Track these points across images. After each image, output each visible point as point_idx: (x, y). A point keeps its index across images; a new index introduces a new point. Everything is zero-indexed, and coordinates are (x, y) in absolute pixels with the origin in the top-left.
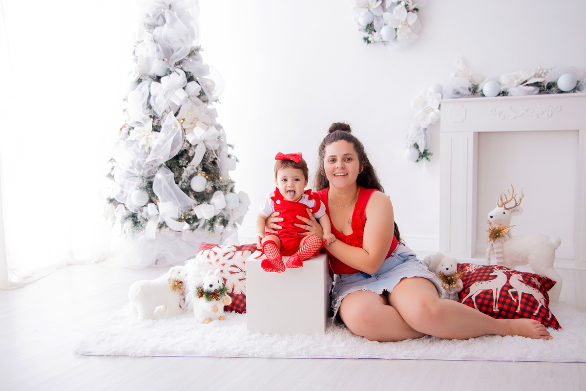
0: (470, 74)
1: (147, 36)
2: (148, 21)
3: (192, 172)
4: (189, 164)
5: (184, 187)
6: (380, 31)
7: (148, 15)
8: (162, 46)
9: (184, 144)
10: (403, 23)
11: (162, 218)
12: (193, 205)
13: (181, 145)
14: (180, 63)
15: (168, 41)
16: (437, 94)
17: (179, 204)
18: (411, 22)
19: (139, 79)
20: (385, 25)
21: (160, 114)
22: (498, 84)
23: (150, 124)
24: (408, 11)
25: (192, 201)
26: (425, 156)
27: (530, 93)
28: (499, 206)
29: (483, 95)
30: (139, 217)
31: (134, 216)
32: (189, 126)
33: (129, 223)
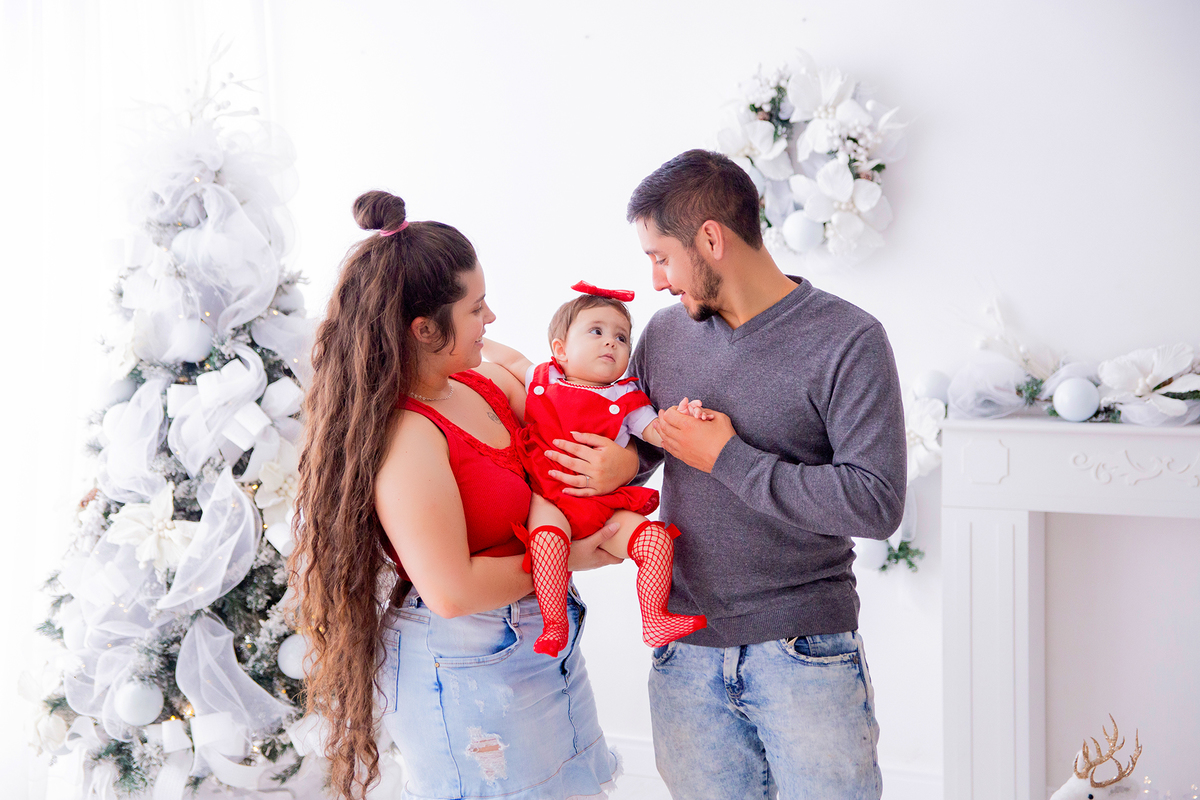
0: (1022, 349)
1: (158, 260)
2: (156, 214)
3: (284, 629)
4: (273, 607)
5: (261, 672)
6: (781, 225)
7: (157, 198)
8: (199, 286)
9: (260, 552)
10: (843, 207)
11: (201, 757)
12: (284, 717)
13: (252, 554)
14: (245, 328)
15: (216, 274)
16: (935, 401)
17: (247, 716)
18: (864, 206)
19: (135, 369)
20: (798, 207)
21: (193, 471)
22: (1093, 386)
23: (165, 498)
24: (857, 176)
25: (281, 707)
26: (905, 557)
27: (1178, 420)
28: (1080, 776)
29: (1054, 413)
30: (135, 754)
31: (119, 752)
32: (274, 500)
33: (108, 770)
